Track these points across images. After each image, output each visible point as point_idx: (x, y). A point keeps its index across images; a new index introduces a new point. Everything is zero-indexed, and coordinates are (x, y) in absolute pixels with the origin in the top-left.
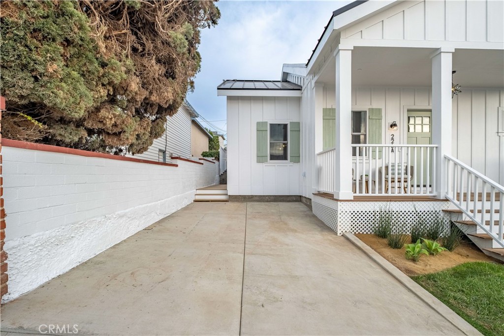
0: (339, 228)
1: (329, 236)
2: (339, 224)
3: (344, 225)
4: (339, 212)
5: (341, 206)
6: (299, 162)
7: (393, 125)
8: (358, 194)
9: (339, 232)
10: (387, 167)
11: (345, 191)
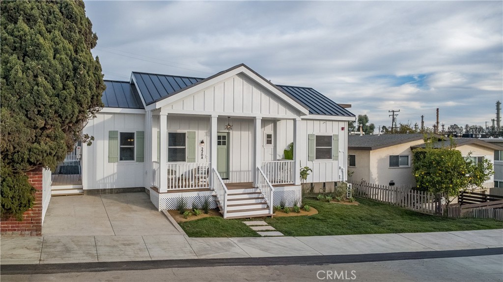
0: (160, 207)
1: (154, 212)
2: (160, 205)
3: (163, 206)
4: (160, 199)
5: (161, 196)
6: (143, 161)
7: (202, 142)
8: (170, 189)
9: (160, 210)
10: (198, 168)
11: (163, 188)
